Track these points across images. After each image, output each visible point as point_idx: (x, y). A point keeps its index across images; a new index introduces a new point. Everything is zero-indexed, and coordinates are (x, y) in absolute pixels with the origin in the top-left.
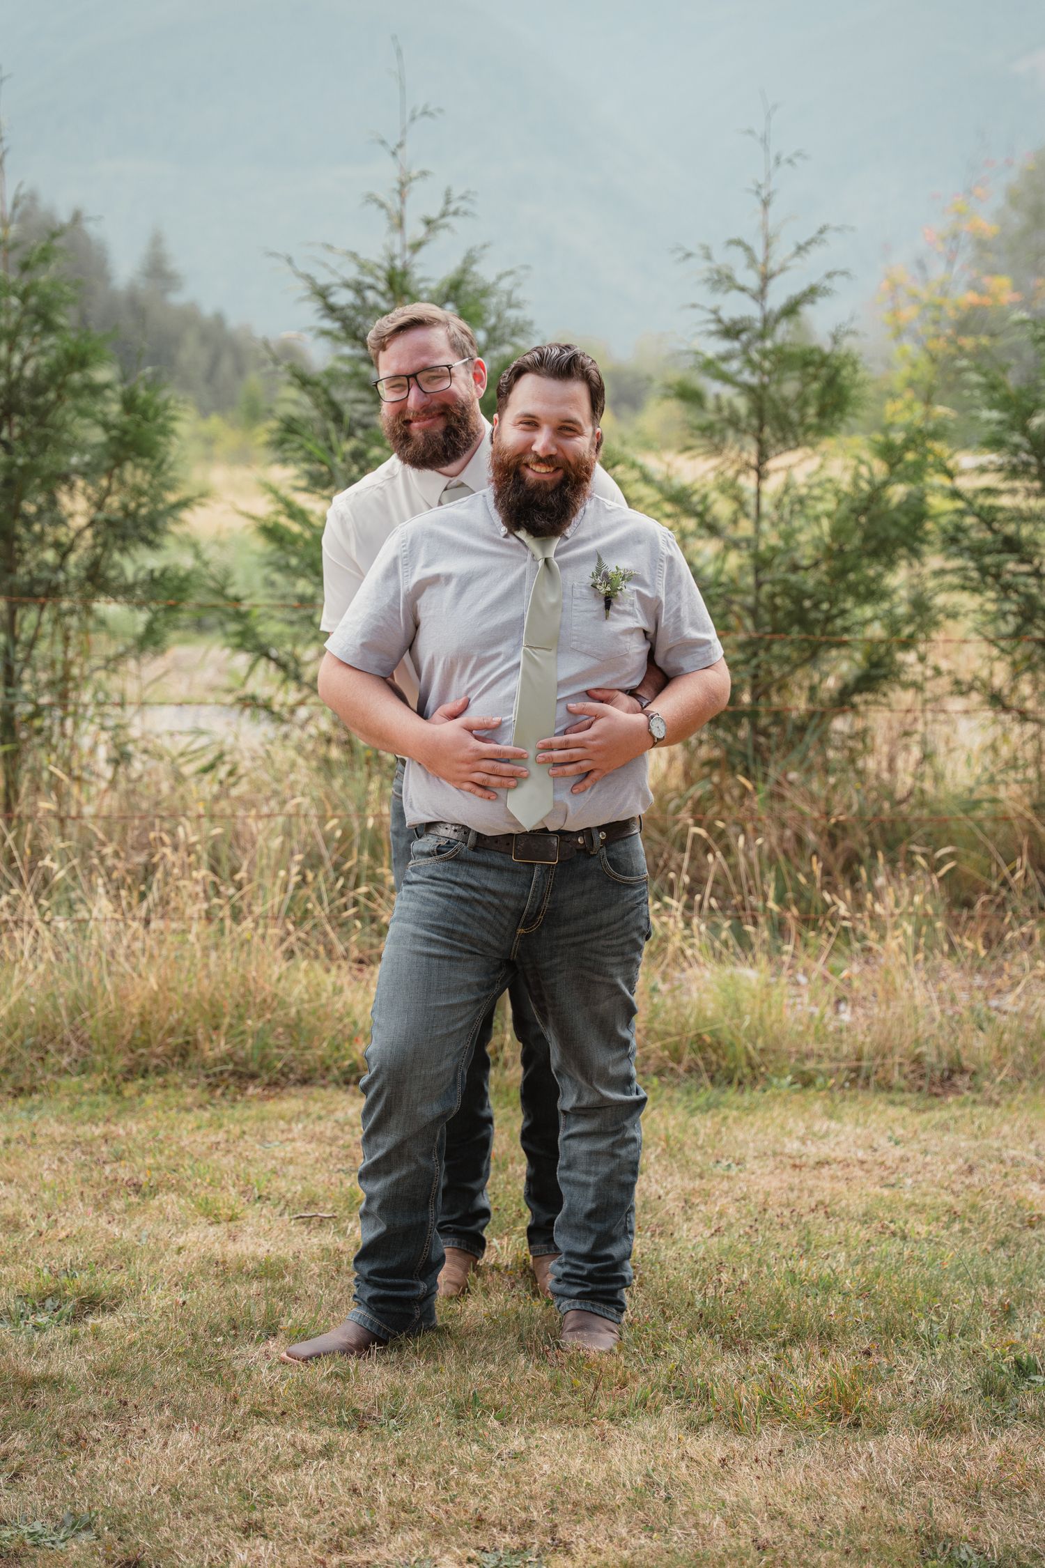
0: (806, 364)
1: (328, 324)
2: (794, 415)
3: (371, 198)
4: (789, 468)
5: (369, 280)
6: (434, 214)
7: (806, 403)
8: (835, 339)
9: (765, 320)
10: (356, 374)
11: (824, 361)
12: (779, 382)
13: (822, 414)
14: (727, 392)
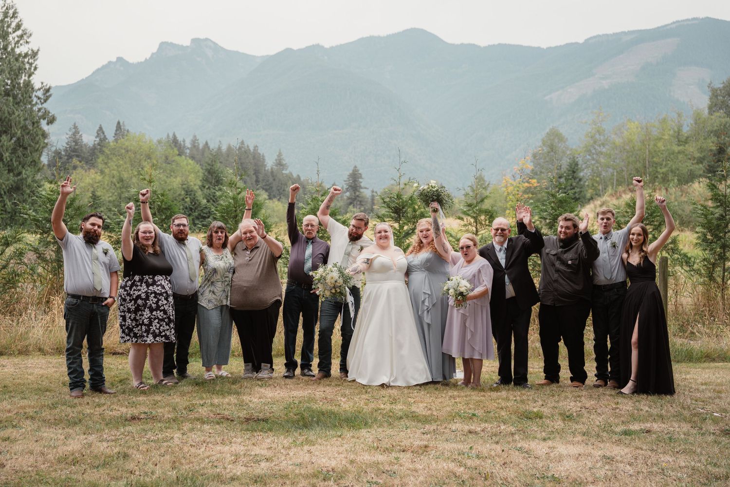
0: (486, 212)
1: (383, 205)
2: (483, 223)
3: (392, 179)
4: (482, 234)
5: (392, 196)
6: (406, 183)
7: (486, 220)
8: (492, 207)
9: (477, 203)
10: (390, 215)
11: (490, 212)
12: (480, 216)
13: (489, 222)
14: (469, 218)
